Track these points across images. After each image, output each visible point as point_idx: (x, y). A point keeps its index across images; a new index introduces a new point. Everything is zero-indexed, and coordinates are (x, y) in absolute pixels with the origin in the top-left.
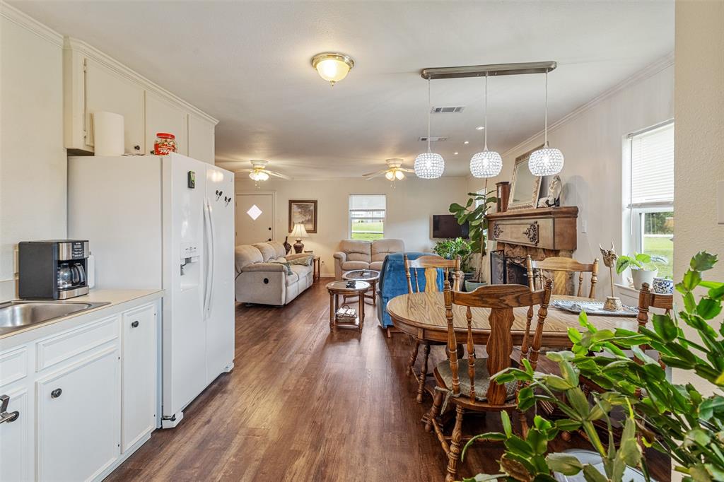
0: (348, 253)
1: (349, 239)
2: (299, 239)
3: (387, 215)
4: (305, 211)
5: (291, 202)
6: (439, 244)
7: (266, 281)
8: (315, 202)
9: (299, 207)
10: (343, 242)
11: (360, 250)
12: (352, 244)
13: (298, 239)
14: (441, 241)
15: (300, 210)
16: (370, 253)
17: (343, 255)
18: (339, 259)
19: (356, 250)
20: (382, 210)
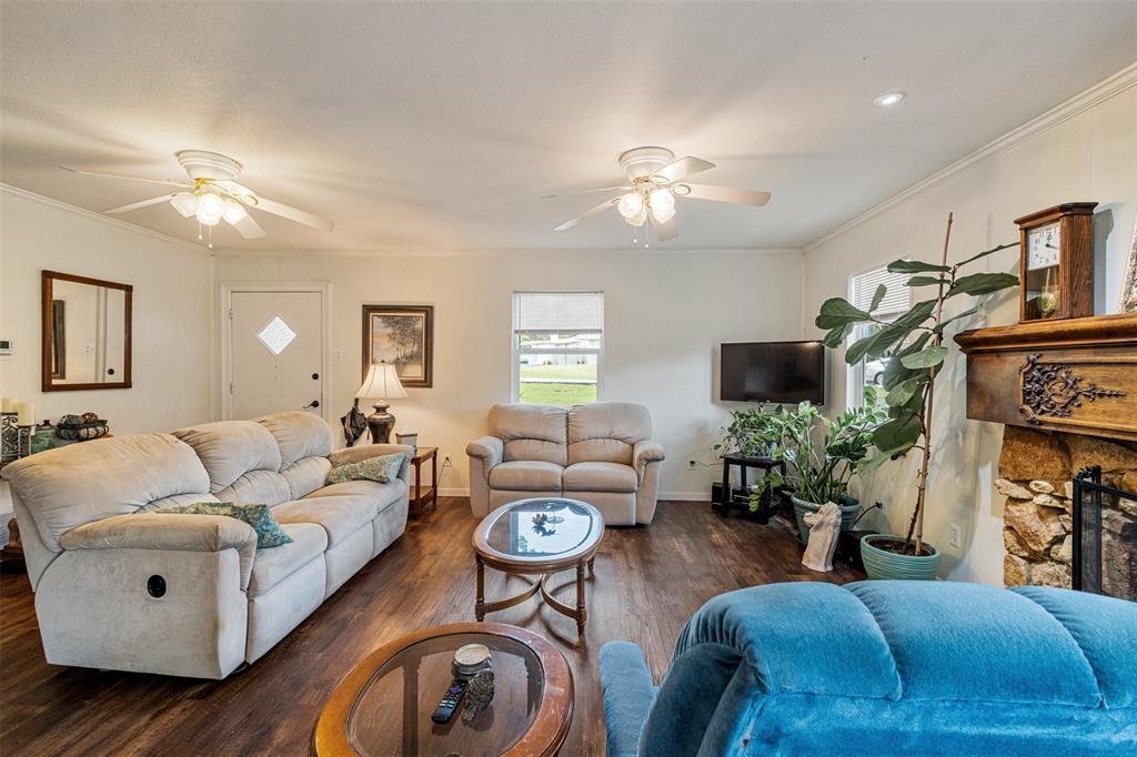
0: (508, 439)
1: (513, 403)
2: (381, 404)
3: (606, 342)
4: (403, 333)
5: (368, 310)
6: (741, 416)
7: (157, 586)
8: (428, 311)
9: (389, 321)
10: (496, 413)
11: (540, 433)
12: (518, 414)
13: (378, 404)
14: (746, 408)
15: (390, 330)
16: (564, 439)
17: (494, 447)
18: (480, 457)
19: (529, 431)
20: (593, 331)
